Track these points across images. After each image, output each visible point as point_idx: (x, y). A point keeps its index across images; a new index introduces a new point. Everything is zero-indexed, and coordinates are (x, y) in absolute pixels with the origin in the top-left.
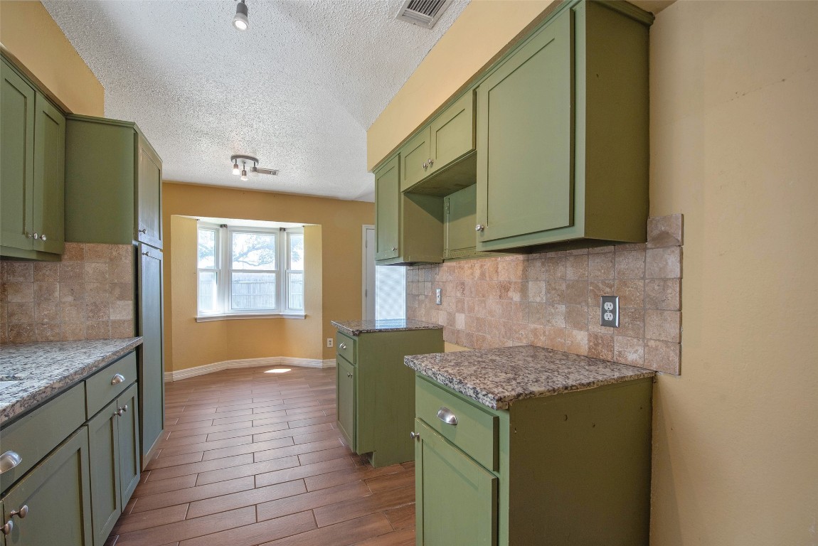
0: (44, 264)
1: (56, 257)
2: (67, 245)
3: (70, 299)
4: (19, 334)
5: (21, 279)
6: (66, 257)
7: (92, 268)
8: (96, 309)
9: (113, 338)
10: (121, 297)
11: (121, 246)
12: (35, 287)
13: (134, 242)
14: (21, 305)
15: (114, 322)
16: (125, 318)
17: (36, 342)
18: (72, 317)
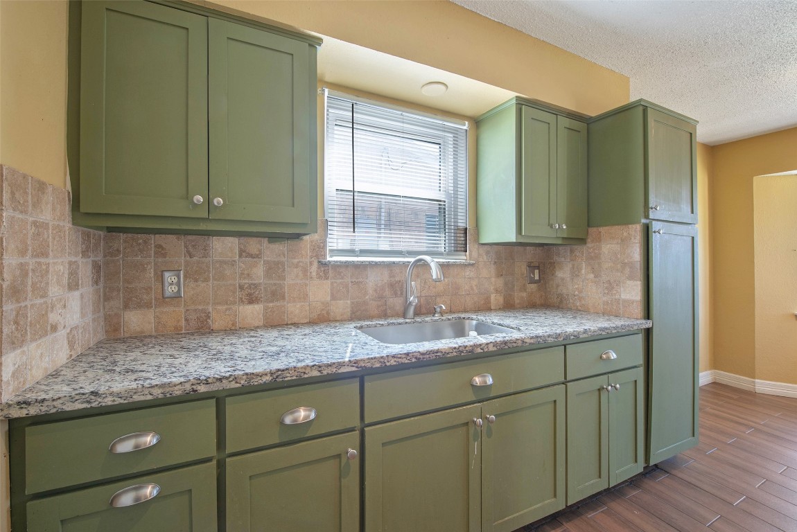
0: (576, 247)
1: (582, 241)
2: (590, 230)
3: (592, 276)
4: (561, 302)
5: (563, 259)
6: (589, 240)
7: (608, 249)
8: (610, 287)
9: (624, 316)
10: (631, 278)
11: (630, 226)
12: (570, 266)
13: (644, 221)
14: (563, 279)
15: (624, 301)
16: (633, 298)
17: (570, 309)
18: (593, 293)
